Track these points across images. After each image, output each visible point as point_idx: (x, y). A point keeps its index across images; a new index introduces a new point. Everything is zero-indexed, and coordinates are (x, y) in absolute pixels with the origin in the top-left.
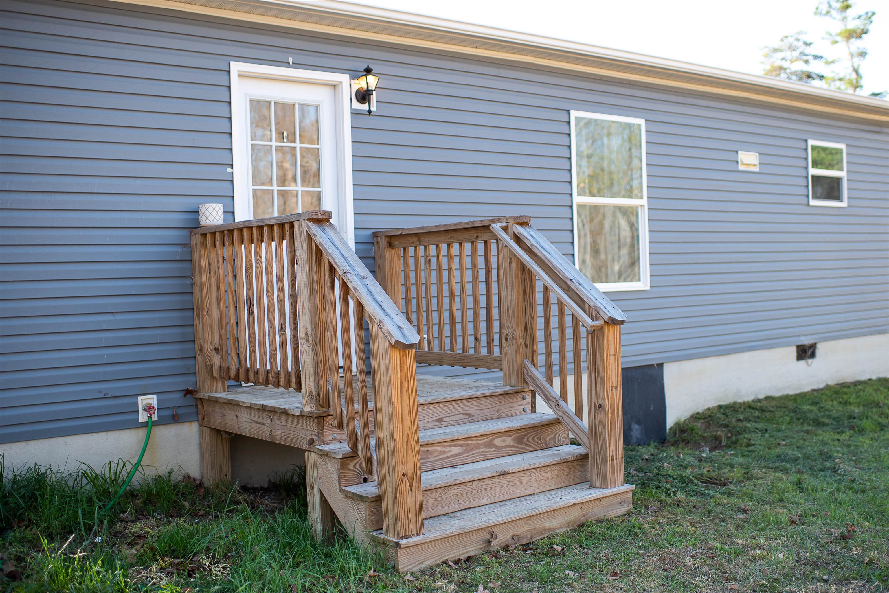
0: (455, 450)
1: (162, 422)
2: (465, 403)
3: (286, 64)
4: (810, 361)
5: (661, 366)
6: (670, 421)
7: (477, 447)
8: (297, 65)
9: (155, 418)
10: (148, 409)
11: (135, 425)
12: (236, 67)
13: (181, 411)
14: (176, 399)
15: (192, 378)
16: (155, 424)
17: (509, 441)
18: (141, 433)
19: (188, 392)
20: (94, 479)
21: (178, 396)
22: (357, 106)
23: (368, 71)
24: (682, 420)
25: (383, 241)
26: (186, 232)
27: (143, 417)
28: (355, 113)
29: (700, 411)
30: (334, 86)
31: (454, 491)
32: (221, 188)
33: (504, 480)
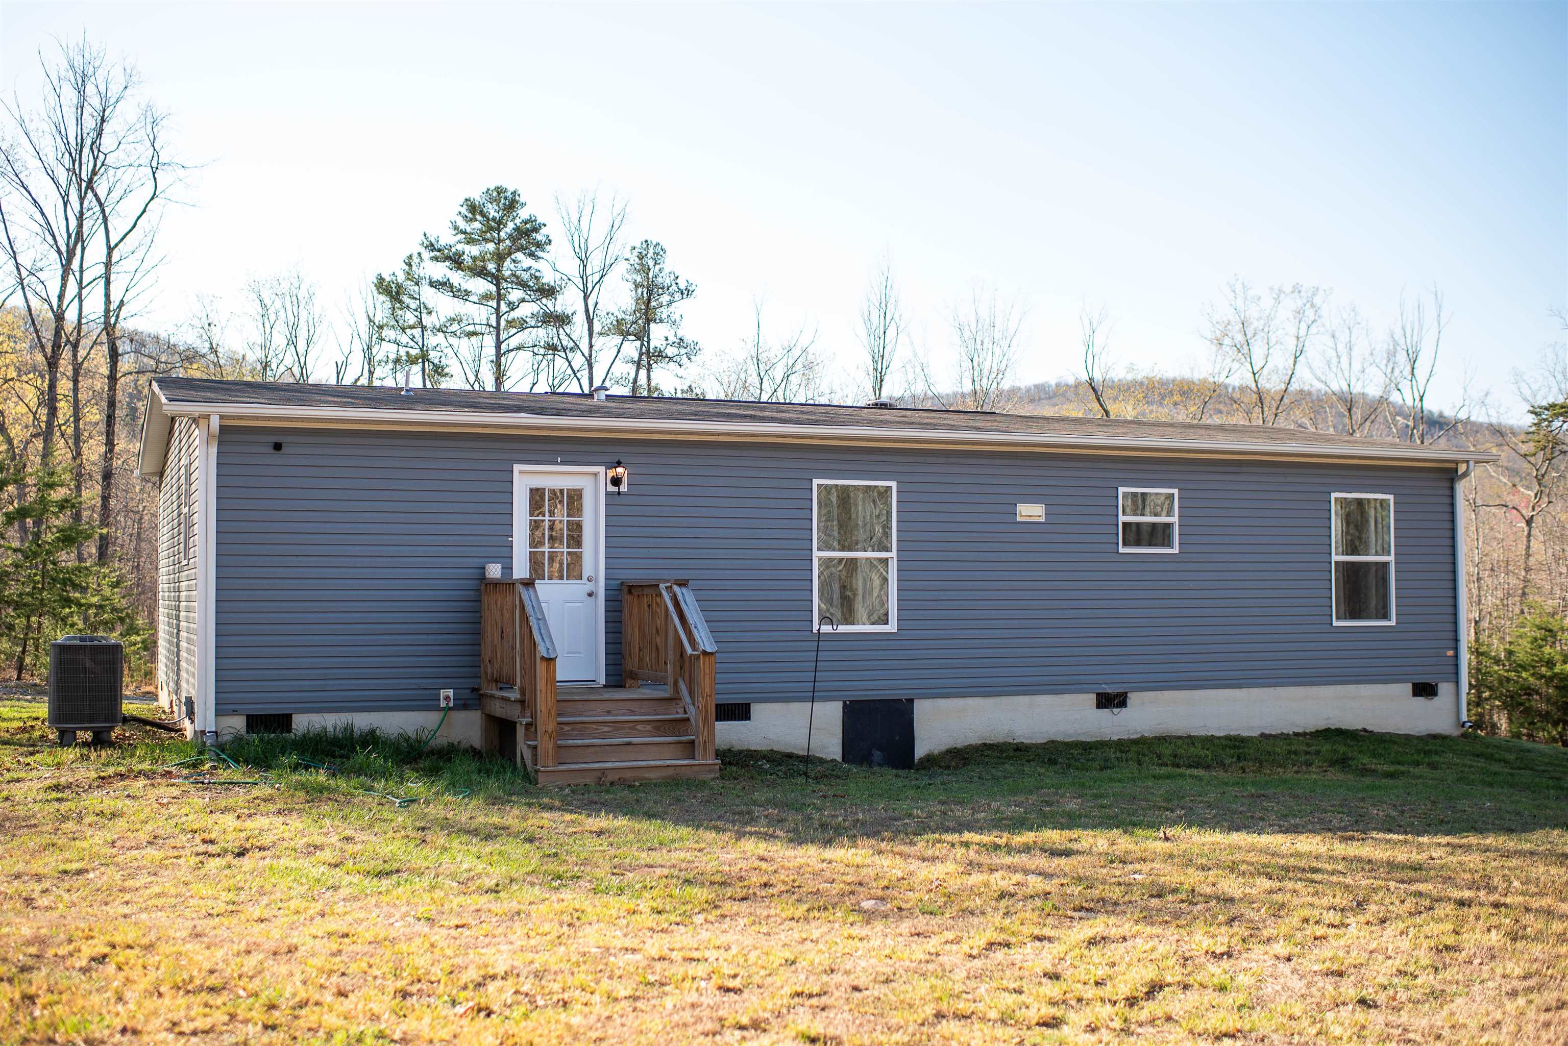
0: (606, 729)
1: (456, 708)
2: (629, 703)
3: (556, 463)
4: (1116, 710)
5: (911, 701)
6: (920, 752)
7: (624, 728)
8: (563, 463)
9: (451, 705)
10: (447, 698)
11: (438, 709)
12: (517, 468)
13: (469, 702)
14: (466, 694)
15: (477, 680)
16: (450, 709)
17: (649, 727)
18: (442, 714)
19: (474, 690)
20: (407, 740)
21: (468, 691)
22: (611, 488)
23: (619, 464)
24: (936, 752)
25: (625, 589)
26: (478, 582)
27: (443, 704)
28: (608, 494)
29: (959, 746)
30: (596, 475)
31: (591, 750)
32: (503, 551)
33: (630, 748)
